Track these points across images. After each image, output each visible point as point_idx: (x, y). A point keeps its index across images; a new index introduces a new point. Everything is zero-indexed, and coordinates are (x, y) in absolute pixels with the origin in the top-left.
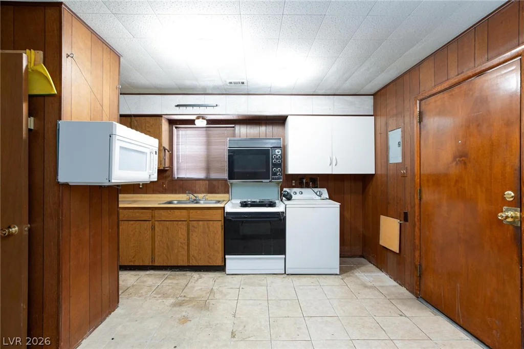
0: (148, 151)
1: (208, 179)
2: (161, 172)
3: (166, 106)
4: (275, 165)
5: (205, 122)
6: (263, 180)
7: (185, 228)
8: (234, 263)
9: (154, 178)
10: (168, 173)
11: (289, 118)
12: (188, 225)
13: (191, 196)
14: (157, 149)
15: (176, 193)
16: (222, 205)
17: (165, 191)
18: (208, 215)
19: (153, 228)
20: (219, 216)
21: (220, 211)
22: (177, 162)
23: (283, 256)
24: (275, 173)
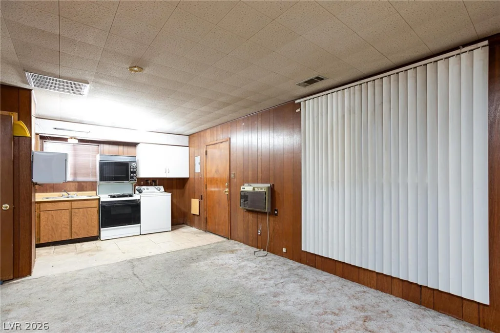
1: (78, 182)
4: (132, 172)
5: (77, 141)
6: (125, 182)
7: (68, 214)
8: (106, 232)
12: (71, 212)
13: (64, 193)
18: (87, 204)
20: (95, 204)
21: (96, 201)
23: (139, 225)
24: (132, 177)
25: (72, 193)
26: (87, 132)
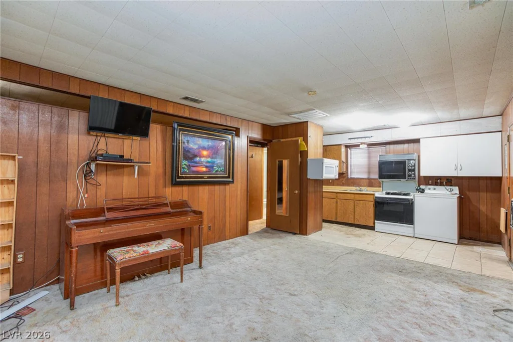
0: (334, 166)
1: (369, 179)
2: (341, 174)
3: (343, 140)
4: (410, 170)
5: (366, 145)
6: (402, 180)
7: (353, 204)
8: (380, 225)
9: (337, 177)
10: (345, 175)
11: (421, 139)
12: (354, 202)
13: (358, 188)
14: (338, 165)
15: (349, 186)
16: (373, 193)
17: (343, 185)
18: (365, 198)
19: (337, 203)
20: (371, 198)
21: (372, 196)
22: (351, 169)
23: (413, 226)
24: (410, 176)
25: (363, 188)
26: (370, 137)
